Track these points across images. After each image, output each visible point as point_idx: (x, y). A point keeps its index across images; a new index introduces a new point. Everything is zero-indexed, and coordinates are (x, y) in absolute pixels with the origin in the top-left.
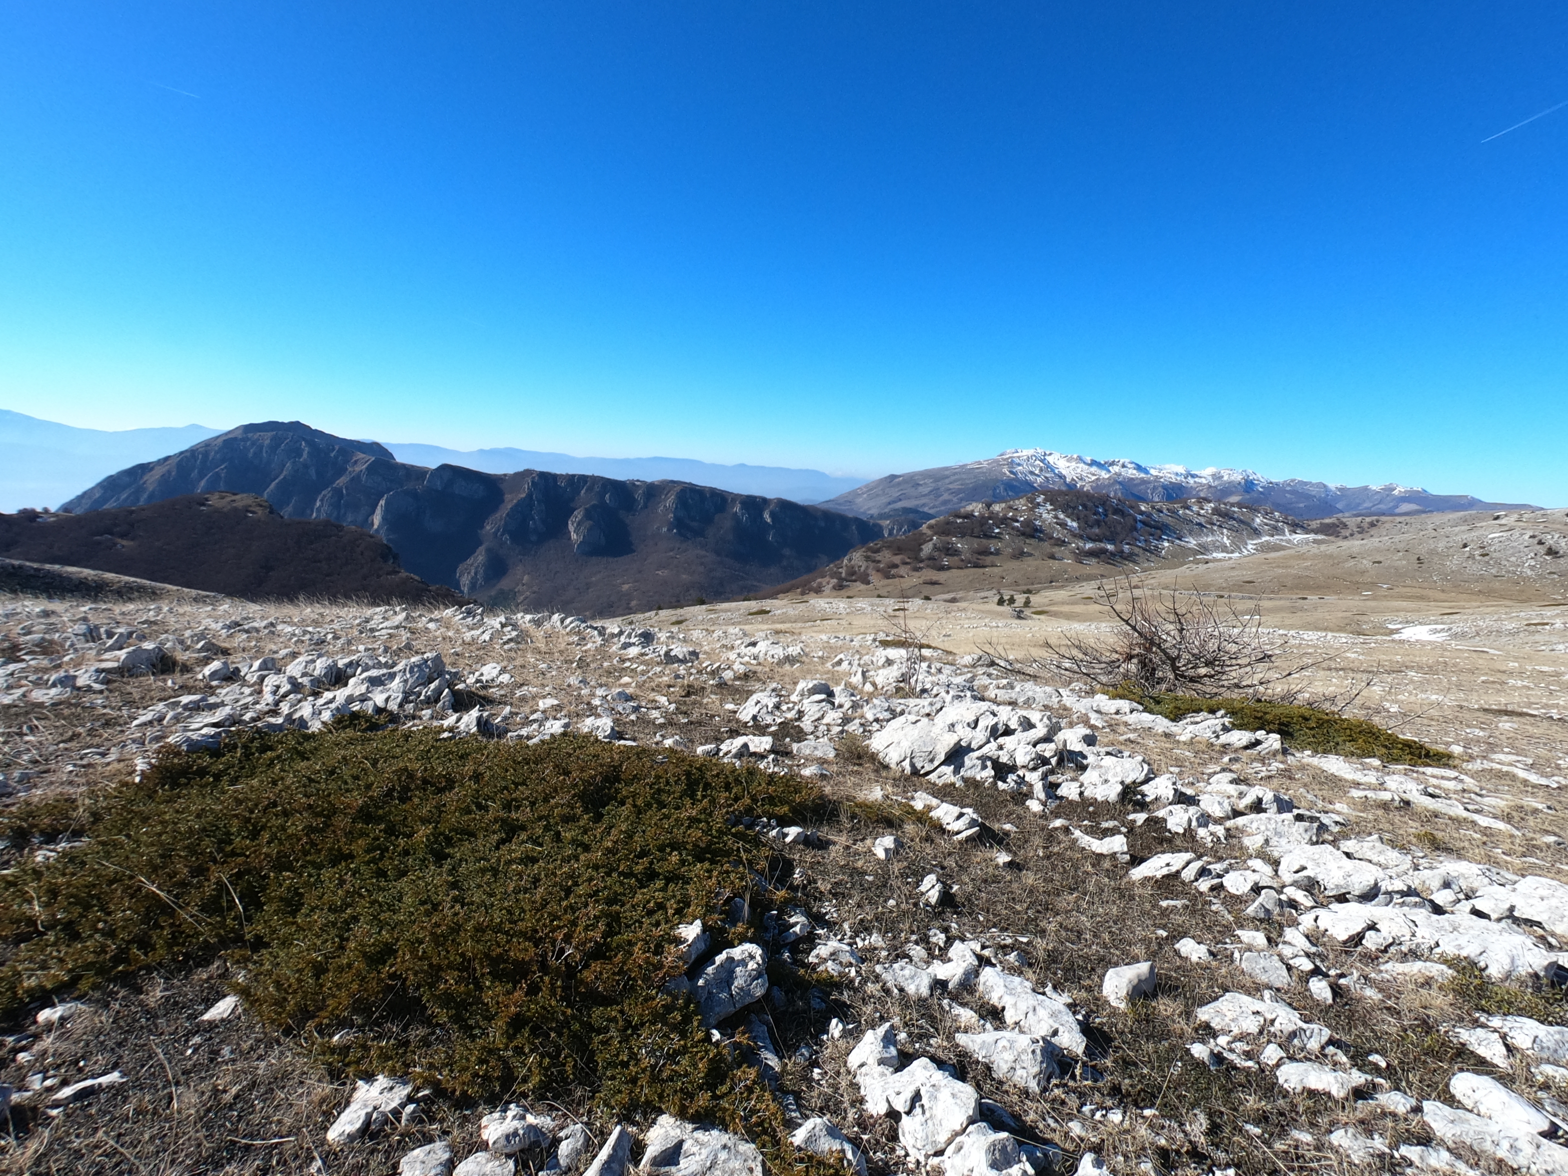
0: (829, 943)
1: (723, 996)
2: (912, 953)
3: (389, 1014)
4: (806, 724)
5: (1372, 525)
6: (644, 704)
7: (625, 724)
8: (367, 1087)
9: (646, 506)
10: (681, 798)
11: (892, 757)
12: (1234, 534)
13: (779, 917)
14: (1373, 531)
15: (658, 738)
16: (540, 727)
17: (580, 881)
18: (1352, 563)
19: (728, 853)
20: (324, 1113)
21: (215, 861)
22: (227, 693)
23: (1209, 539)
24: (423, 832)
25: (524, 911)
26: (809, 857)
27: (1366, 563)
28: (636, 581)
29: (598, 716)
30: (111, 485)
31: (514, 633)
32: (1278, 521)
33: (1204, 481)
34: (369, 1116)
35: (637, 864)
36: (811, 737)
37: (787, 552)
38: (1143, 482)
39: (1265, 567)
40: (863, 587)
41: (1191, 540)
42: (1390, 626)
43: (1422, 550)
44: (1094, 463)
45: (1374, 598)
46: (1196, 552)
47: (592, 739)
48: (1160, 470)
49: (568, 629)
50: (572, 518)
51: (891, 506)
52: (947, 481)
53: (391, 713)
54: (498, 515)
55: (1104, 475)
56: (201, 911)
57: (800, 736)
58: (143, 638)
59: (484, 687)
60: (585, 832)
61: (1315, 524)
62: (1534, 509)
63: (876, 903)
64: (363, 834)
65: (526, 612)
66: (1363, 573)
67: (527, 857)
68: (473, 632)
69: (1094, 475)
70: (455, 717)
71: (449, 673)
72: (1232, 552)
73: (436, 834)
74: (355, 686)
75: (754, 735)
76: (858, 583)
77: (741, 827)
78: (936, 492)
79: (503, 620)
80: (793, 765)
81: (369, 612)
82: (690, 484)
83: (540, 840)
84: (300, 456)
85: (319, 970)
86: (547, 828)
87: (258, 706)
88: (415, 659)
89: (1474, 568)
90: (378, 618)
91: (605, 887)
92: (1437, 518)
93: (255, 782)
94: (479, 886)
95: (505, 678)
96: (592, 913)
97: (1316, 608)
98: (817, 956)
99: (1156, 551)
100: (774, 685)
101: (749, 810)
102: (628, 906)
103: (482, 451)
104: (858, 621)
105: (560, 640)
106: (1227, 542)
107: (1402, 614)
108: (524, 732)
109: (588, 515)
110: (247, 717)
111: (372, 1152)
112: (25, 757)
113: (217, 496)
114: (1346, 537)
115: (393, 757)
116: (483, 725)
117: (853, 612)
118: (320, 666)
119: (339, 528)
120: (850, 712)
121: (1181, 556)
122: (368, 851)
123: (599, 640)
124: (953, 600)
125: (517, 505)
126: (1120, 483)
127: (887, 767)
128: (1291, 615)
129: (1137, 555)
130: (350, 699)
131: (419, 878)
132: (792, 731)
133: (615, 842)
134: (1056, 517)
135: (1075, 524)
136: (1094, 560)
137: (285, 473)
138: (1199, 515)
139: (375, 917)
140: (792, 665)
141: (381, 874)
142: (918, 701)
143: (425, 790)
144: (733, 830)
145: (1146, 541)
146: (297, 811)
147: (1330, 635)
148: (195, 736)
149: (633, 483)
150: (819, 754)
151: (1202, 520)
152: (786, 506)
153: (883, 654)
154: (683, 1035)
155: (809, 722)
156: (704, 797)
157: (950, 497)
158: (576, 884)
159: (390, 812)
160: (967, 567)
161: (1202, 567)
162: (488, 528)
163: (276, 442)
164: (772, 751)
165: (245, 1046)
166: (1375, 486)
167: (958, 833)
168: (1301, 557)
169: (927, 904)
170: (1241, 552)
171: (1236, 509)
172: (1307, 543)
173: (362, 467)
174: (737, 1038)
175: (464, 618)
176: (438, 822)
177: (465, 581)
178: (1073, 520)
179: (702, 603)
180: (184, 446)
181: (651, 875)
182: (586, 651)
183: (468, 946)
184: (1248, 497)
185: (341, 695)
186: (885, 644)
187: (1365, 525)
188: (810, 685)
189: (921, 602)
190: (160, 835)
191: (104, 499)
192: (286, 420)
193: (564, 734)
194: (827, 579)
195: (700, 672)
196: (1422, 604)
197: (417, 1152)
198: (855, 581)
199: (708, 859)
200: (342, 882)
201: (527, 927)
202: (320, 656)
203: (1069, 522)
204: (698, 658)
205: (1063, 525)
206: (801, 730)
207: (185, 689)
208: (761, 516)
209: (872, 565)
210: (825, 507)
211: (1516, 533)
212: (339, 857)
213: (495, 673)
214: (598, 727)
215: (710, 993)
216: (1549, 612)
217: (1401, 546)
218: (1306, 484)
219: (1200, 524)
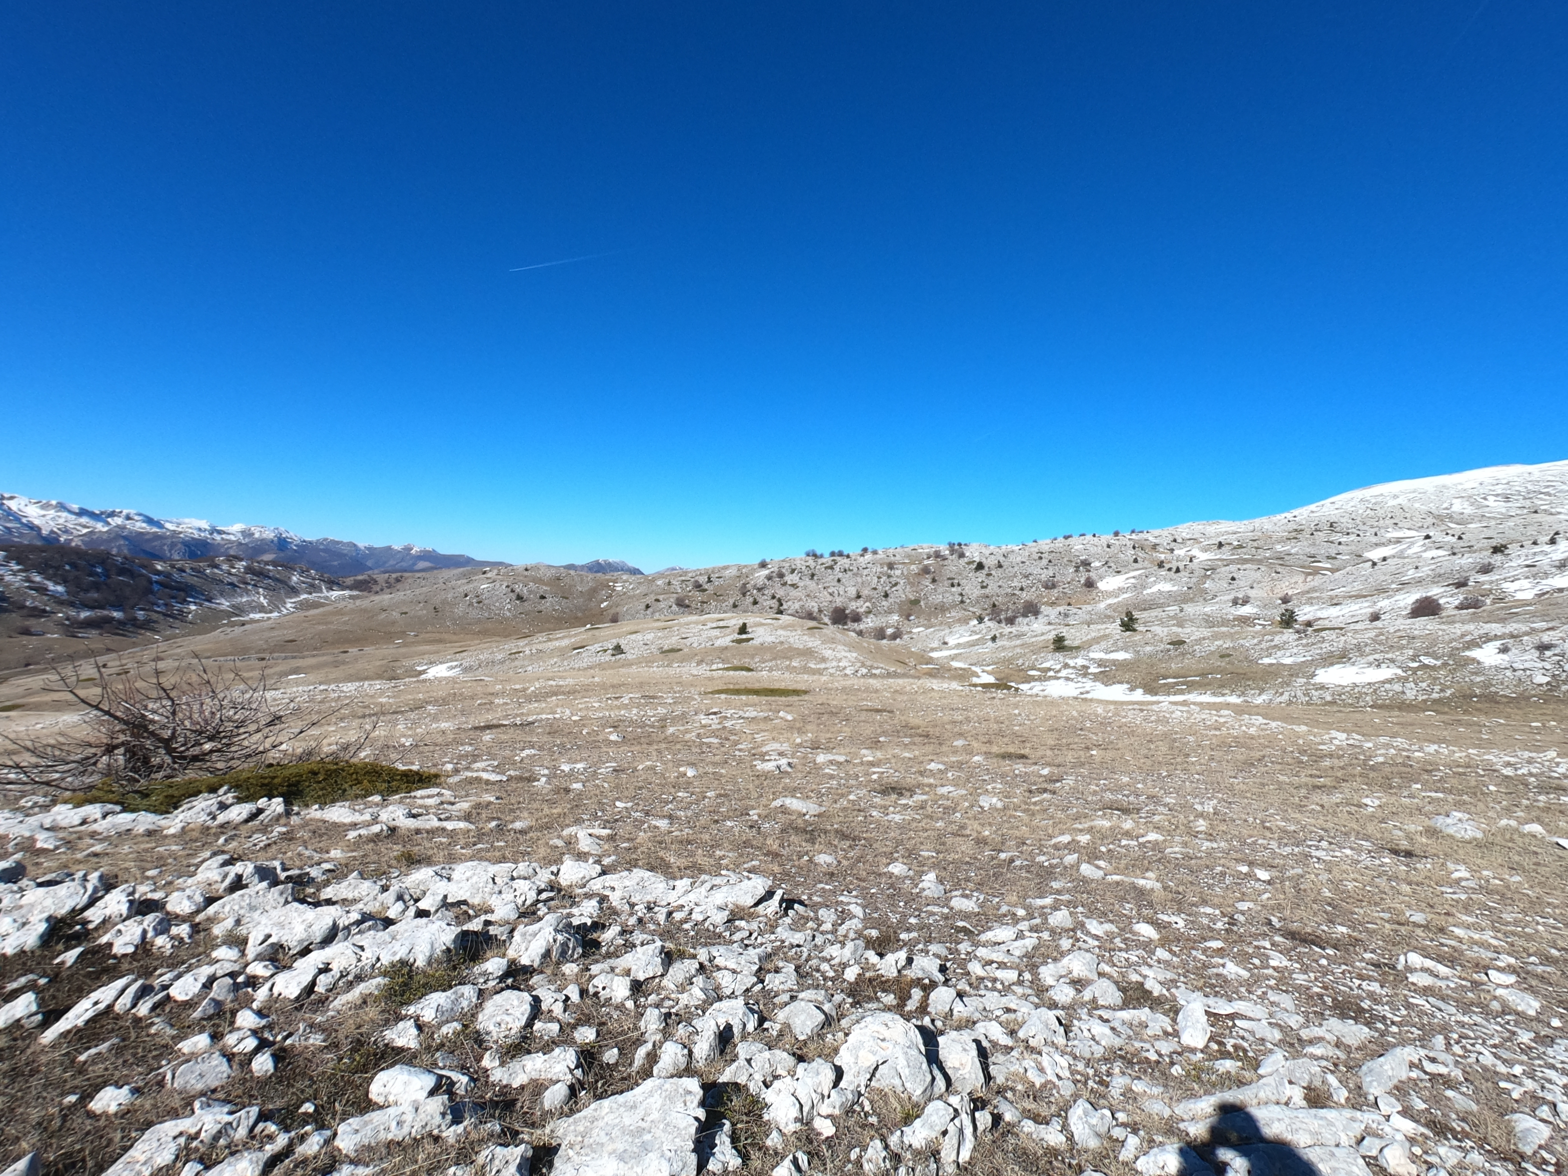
5: (398, 580)
12: (271, 593)
14: (399, 586)
18: (383, 615)
23: (244, 600)
27: (395, 615)
32: (314, 579)
33: (232, 538)
38: (156, 537)
39: (305, 625)
41: (223, 601)
42: (419, 668)
43: (437, 601)
44: (82, 512)
45: (405, 645)
46: (229, 615)
48: (179, 524)
55: (100, 527)
61: (349, 581)
62: (507, 566)
66: (394, 623)
69: (85, 527)
72: (271, 612)
89: (474, 613)
92: (446, 573)
97: (356, 660)
99: (181, 616)
106: (265, 602)
107: (426, 656)
114: (377, 593)
121: (212, 620)
126: (125, 538)
128: (334, 670)
129: (155, 622)
134: (28, 580)
135: (60, 588)
136: (94, 633)
138: (230, 574)
145: (166, 605)
147: (366, 683)
151: (234, 580)
161: (238, 630)
166: (397, 546)
168: (340, 612)
170: (280, 611)
171: (271, 568)
172: (343, 599)
178: (57, 583)
184: (282, 555)
187: (392, 581)
196: (441, 646)
203: (51, 586)
205: (42, 590)
211: (498, 584)
216: (522, 643)
217: (421, 598)
218: (338, 543)
219: (232, 584)
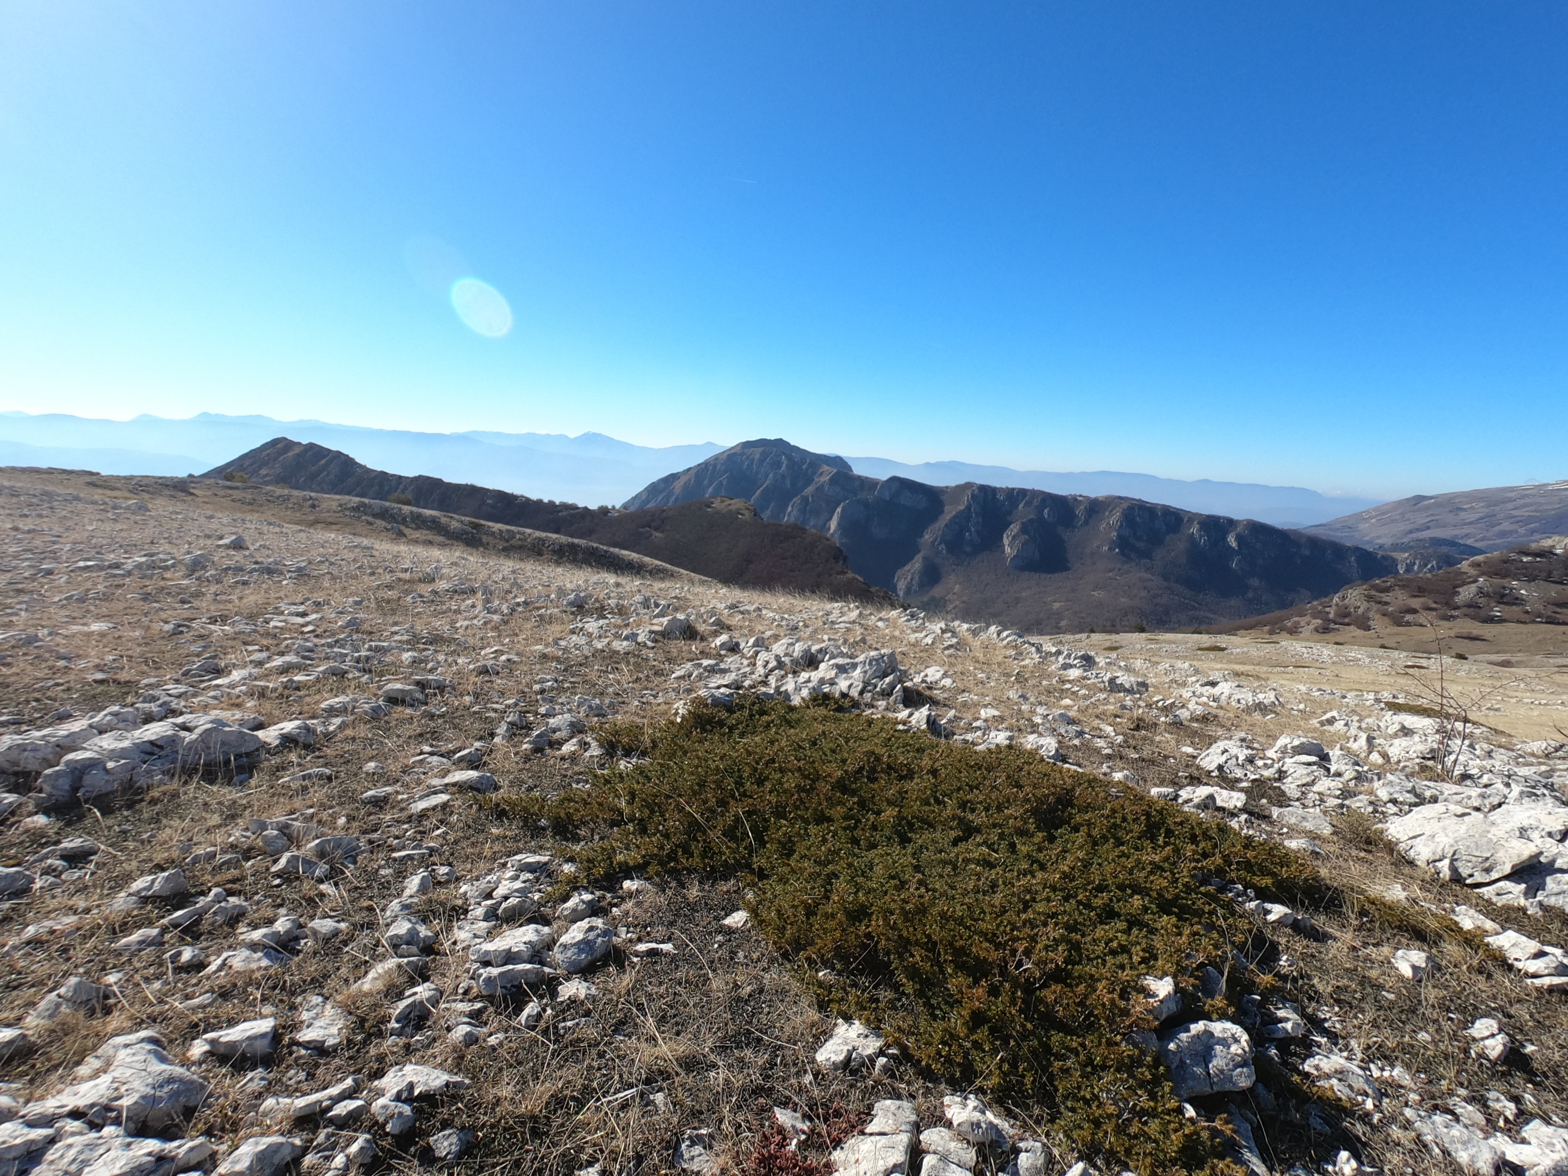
0: (1332, 1057)
1: (1198, 1070)
2: (1458, 1111)
3: (864, 969)
4: (1290, 787)
6: (1087, 730)
7: (1068, 747)
8: (846, 1026)
9: (1086, 523)
10: (1139, 838)
11: (1422, 852)
13: (1262, 1004)
15: (1105, 768)
16: (984, 735)
17: (1038, 898)
19: (1199, 913)
20: (814, 1036)
21: (733, 796)
22: (731, 661)
24: (889, 813)
25: (985, 913)
26: (1300, 945)
28: (1068, 600)
29: (1041, 735)
30: (654, 489)
31: (955, 640)
34: (850, 1053)
35: (1096, 897)
36: (1297, 803)
37: (1255, 582)
40: (1359, 632)
47: (1038, 757)
49: (1005, 642)
50: (1008, 532)
51: (1414, 535)
52: (1510, 506)
53: (853, 699)
54: (937, 525)
56: (724, 835)
57: (1282, 800)
58: (676, 610)
59: (930, 688)
60: (1040, 850)
63: (1401, 1030)
64: (841, 803)
65: (964, 621)
67: (984, 860)
68: (917, 635)
70: (907, 712)
71: (900, 671)
73: (900, 817)
74: (824, 670)
75: (1222, 788)
76: (1352, 627)
77: (1211, 888)
78: (1489, 520)
79: (943, 626)
80: (1272, 832)
81: (829, 606)
82: (1140, 500)
83: (996, 847)
84: (780, 468)
85: (810, 912)
86: (1002, 836)
87: (753, 676)
88: (873, 653)
90: (836, 613)
91: (1065, 912)
93: (757, 739)
94: (941, 876)
95: (947, 682)
96: (1052, 935)
98: (1317, 1067)
100: (1243, 735)
101: (1220, 872)
102: (1089, 938)
103: (928, 464)
104: (1348, 674)
105: (997, 652)
108: (969, 737)
109: (1024, 530)
110: (747, 683)
111: (851, 1086)
112: (611, 690)
113: (719, 499)
115: (861, 739)
116: (932, 722)
117: (1341, 662)
118: (798, 649)
119: (803, 530)
120: (1352, 784)
122: (845, 818)
123: (1036, 656)
124: (1506, 664)
125: (955, 517)
127: (1411, 863)
130: (822, 681)
131: (888, 854)
132: (1271, 792)
133: (1073, 869)
137: (768, 482)
139: (853, 878)
140: (1264, 715)
141: (855, 841)
142: (1455, 788)
143: (889, 775)
144: (1202, 889)
146: (790, 770)
148: (717, 693)
149: (1074, 498)
150: (1309, 826)
152: (1258, 530)
153: (1392, 721)
154: (1153, 1097)
155: (1293, 786)
156: (1166, 844)
157: (1513, 527)
158: (1034, 900)
159: (861, 788)
160: (1534, 622)
162: (927, 537)
163: (764, 456)
164: (1244, 810)
165: (755, 956)
167: (1535, 976)
169: (1481, 1055)
173: (825, 478)
174: (1217, 1124)
175: (908, 620)
176: (902, 807)
177: (901, 586)
179: (1142, 630)
180: (701, 460)
181: (1109, 914)
182: (1024, 667)
183: (935, 931)
185: (815, 676)
186: (1396, 708)
188: (1296, 742)
189: (1450, 661)
190: (697, 767)
191: (648, 501)
192: (772, 437)
193: (1010, 747)
194: (1307, 618)
195: (1149, 706)
197: (888, 1102)
198: (1348, 624)
199: (1175, 913)
200: (824, 841)
201: (987, 929)
202: (797, 641)
204: (1147, 690)
206: (1283, 794)
207: (704, 654)
208: (1224, 538)
209: (1375, 607)
210: (1313, 532)
212: (821, 819)
213: (938, 675)
214: (1042, 746)
215: (1182, 1062)
